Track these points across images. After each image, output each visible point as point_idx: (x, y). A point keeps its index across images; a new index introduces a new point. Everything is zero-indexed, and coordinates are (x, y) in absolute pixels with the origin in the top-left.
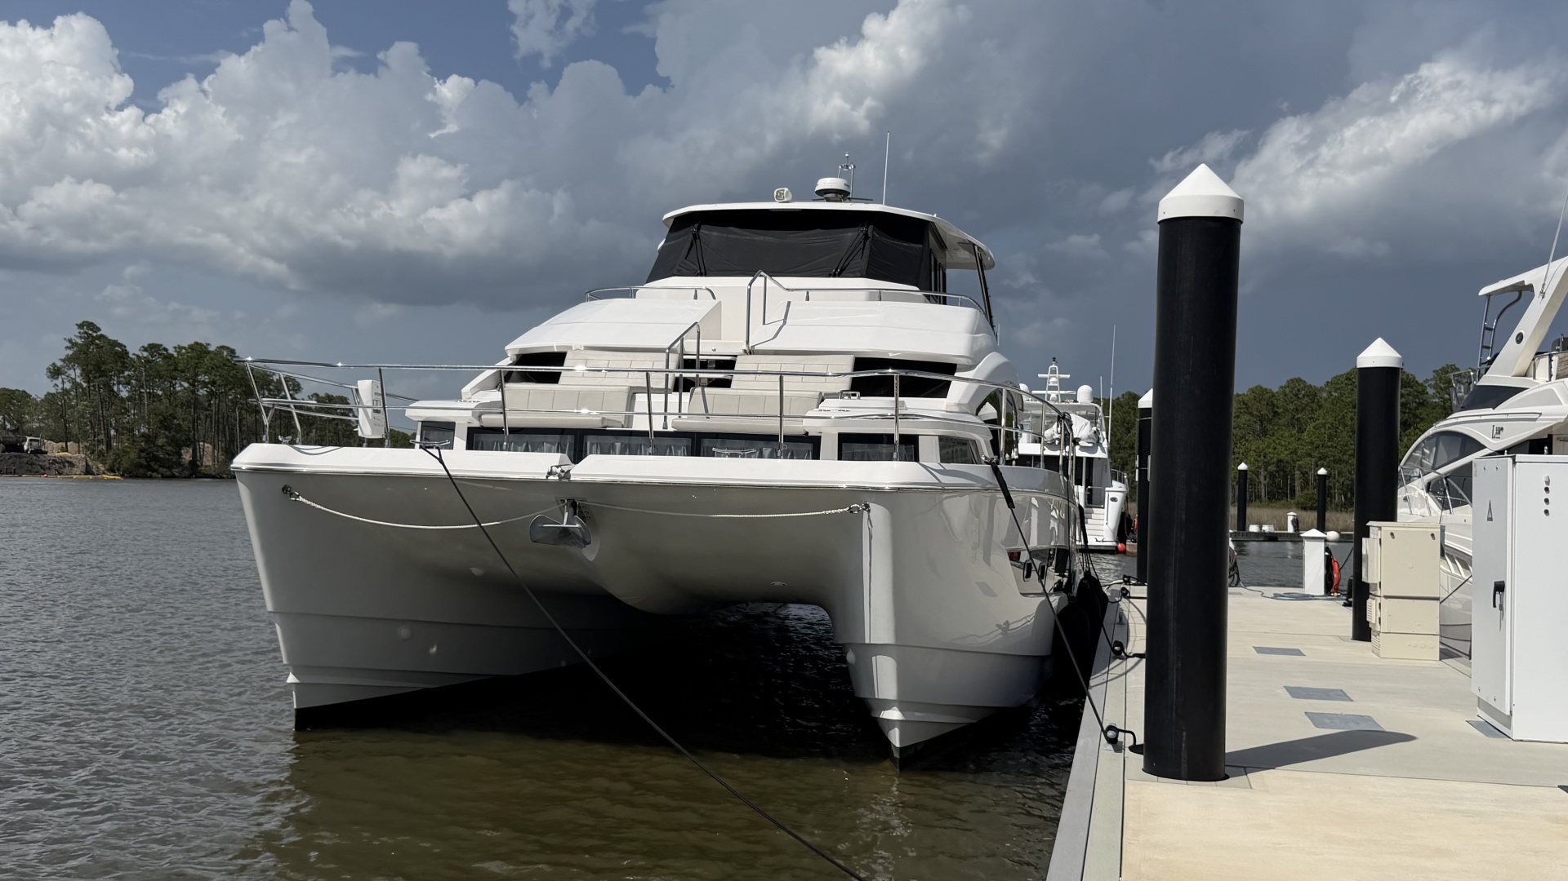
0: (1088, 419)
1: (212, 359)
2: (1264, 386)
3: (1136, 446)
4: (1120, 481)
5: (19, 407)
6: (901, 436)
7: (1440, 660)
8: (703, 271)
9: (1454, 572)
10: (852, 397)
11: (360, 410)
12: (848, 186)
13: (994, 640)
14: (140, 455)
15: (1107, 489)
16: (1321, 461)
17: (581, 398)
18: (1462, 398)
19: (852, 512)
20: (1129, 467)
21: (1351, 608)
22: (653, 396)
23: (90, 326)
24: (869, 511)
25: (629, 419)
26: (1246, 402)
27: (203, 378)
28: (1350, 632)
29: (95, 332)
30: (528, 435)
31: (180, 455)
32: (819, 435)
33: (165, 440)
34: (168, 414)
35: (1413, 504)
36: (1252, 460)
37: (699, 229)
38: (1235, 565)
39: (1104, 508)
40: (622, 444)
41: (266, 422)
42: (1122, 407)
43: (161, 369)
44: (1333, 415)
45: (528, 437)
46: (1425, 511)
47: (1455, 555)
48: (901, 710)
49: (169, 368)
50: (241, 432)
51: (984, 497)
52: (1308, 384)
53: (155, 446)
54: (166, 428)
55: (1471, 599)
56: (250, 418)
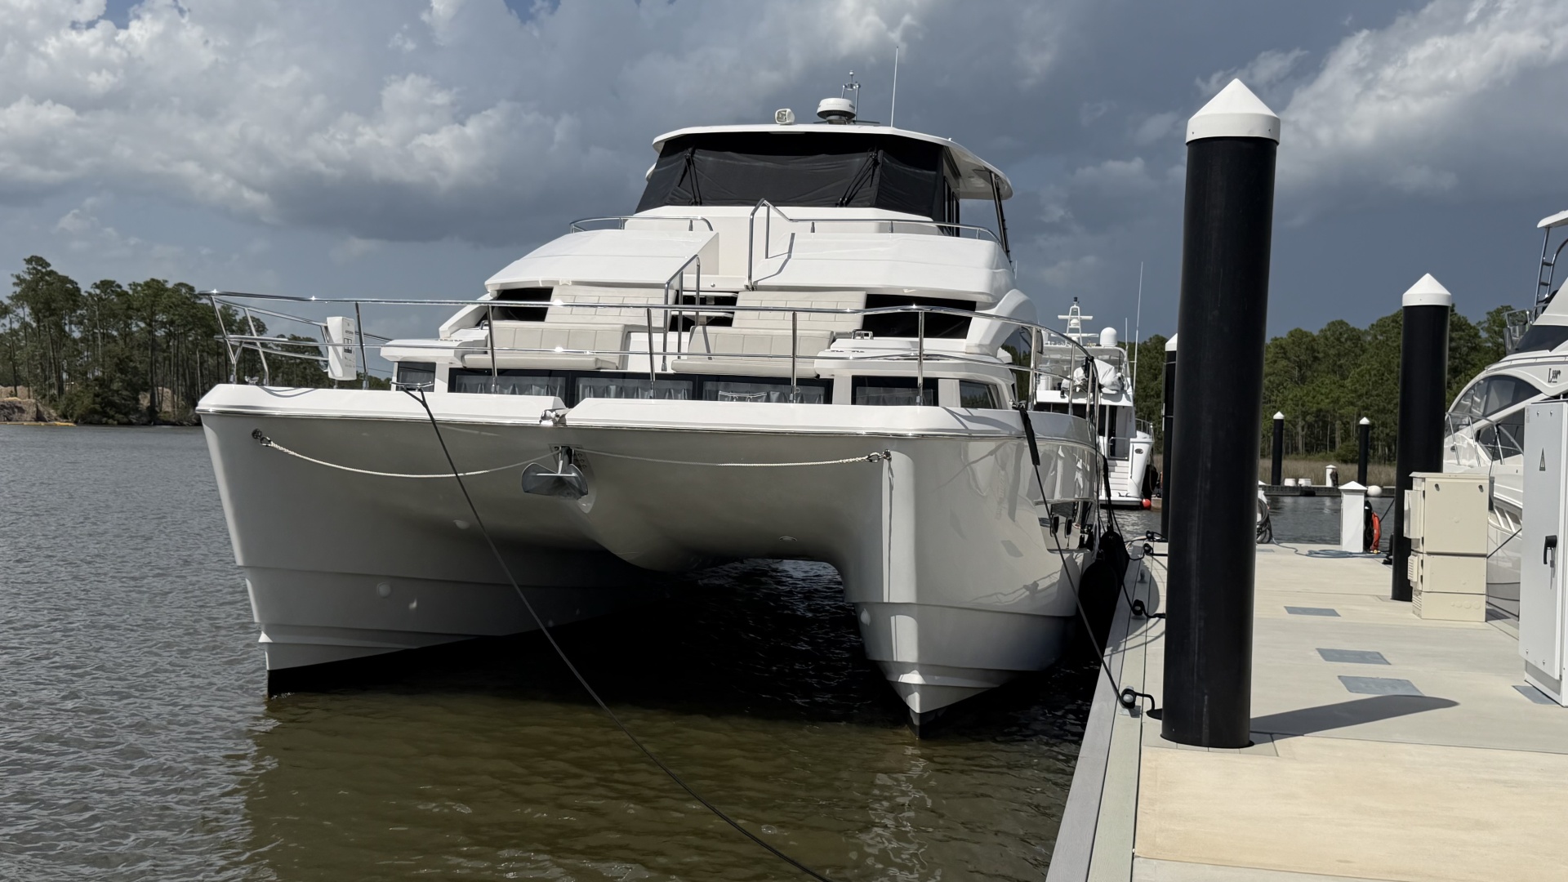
0: (1111, 364)
1: (169, 297)
2: (1304, 329)
3: (1163, 392)
4: (1144, 431)
6: (925, 380)
7: (1486, 621)
8: (698, 199)
9: (1503, 526)
10: (865, 338)
11: (330, 348)
12: (853, 107)
13: (1017, 600)
14: (94, 400)
15: (1132, 440)
16: (1365, 410)
17: (569, 337)
18: (1516, 340)
19: (871, 461)
20: (1155, 417)
21: (1391, 566)
22: (655, 335)
23: (39, 261)
24: (890, 460)
25: (624, 360)
26: (1284, 346)
27: (161, 317)
28: (1389, 593)
29: (44, 267)
30: (514, 377)
31: (137, 400)
32: (831, 377)
33: (120, 384)
34: (124, 356)
35: (1461, 454)
36: (1289, 409)
37: (693, 153)
38: (1266, 520)
39: (1128, 460)
40: (617, 387)
41: (234, 360)
42: (1149, 351)
43: (116, 307)
44: (1378, 360)
45: (517, 379)
46: (1474, 462)
47: (1505, 509)
48: (921, 674)
49: (125, 306)
50: (202, 375)
51: (1011, 445)
52: (1351, 326)
53: (110, 390)
54: (122, 371)
55: (1519, 555)
56: (211, 361)
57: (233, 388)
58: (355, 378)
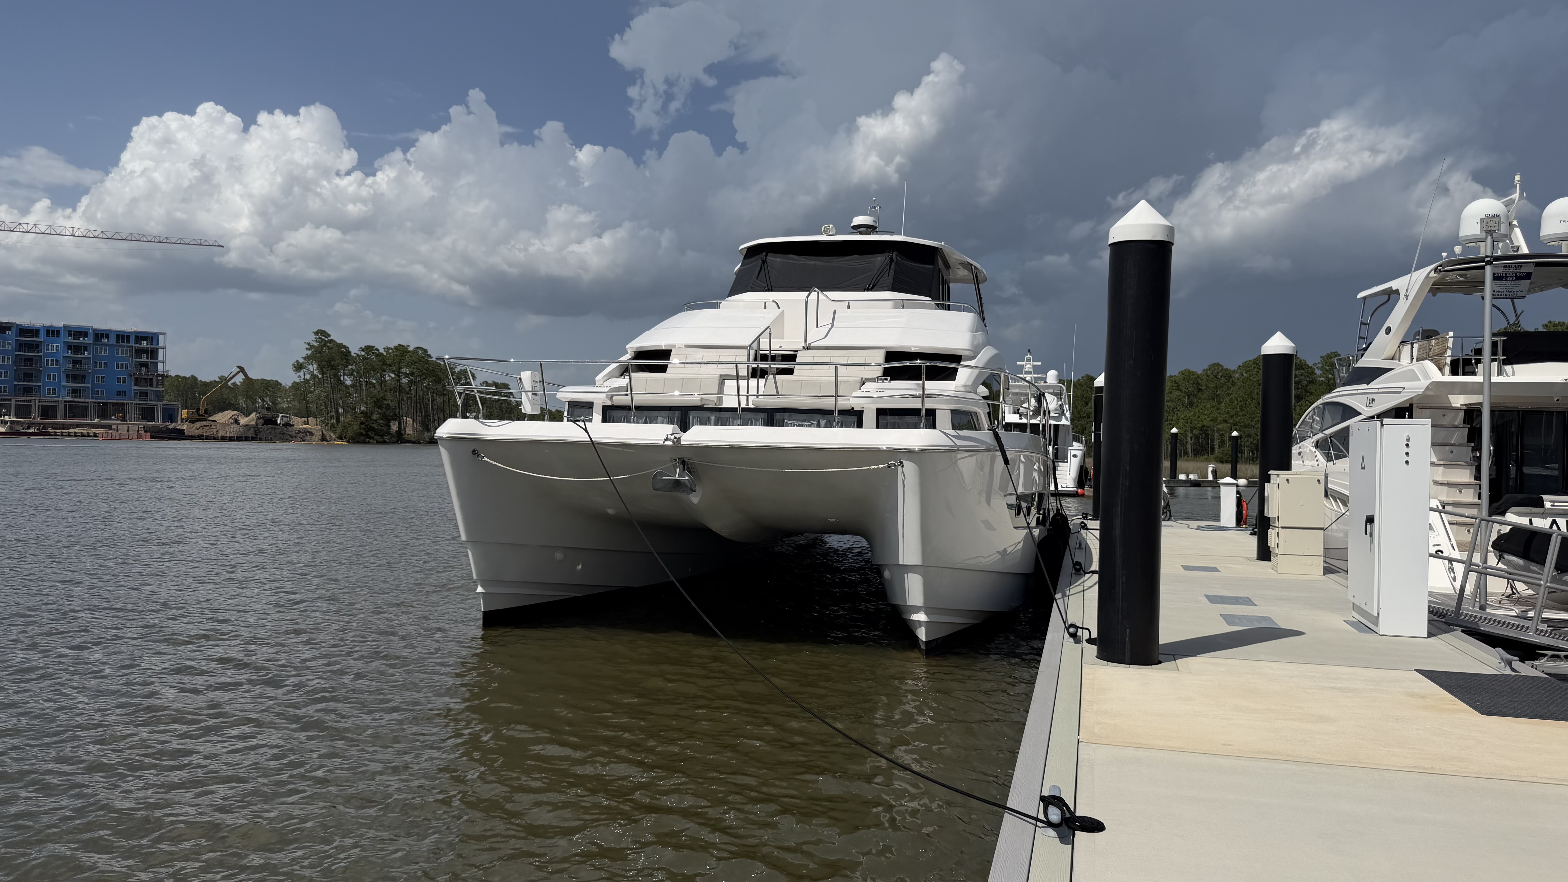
0: (1056, 396)
1: (411, 356)
2: (1191, 370)
3: (1092, 415)
4: (1079, 442)
5: (273, 392)
6: (927, 410)
7: (1324, 575)
8: (770, 288)
9: (1335, 508)
10: (885, 382)
11: (523, 393)
12: (876, 222)
13: (993, 561)
14: (360, 427)
15: (1070, 448)
16: (1235, 426)
17: (683, 384)
18: (1344, 377)
19: (890, 467)
20: (1086, 431)
21: (1256, 537)
22: (741, 382)
23: (321, 333)
24: (903, 466)
25: (720, 399)
26: (1176, 381)
27: (405, 370)
28: (1255, 556)
29: (326, 337)
31: (389, 427)
32: (862, 410)
33: (378, 416)
34: (380, 397)
35: (1305, 458)
36: (1181, 425)
37: (766, 256)
38: (1168, 505)
39: (1068, 462)
40: (716, 417)
41: (459, 403)
42: (1082, 386)
43: (375, 364)
44: (1244, 391)
46: (1314, 463)
47: (1336, 496)
48: (926, 614)
49: (380, 363)
50: (432, 409)
51: (987, 455)
52: (1225, 367)
53: (371, 420)
54: (380, 407)
55: (1347, 528)
56: (439, 400)
57: (459, 421)
58: (539, 412)
